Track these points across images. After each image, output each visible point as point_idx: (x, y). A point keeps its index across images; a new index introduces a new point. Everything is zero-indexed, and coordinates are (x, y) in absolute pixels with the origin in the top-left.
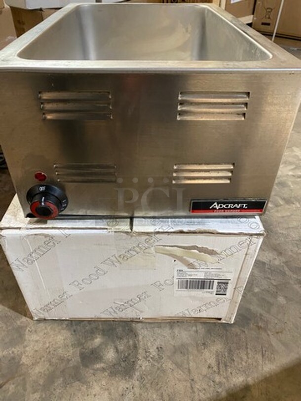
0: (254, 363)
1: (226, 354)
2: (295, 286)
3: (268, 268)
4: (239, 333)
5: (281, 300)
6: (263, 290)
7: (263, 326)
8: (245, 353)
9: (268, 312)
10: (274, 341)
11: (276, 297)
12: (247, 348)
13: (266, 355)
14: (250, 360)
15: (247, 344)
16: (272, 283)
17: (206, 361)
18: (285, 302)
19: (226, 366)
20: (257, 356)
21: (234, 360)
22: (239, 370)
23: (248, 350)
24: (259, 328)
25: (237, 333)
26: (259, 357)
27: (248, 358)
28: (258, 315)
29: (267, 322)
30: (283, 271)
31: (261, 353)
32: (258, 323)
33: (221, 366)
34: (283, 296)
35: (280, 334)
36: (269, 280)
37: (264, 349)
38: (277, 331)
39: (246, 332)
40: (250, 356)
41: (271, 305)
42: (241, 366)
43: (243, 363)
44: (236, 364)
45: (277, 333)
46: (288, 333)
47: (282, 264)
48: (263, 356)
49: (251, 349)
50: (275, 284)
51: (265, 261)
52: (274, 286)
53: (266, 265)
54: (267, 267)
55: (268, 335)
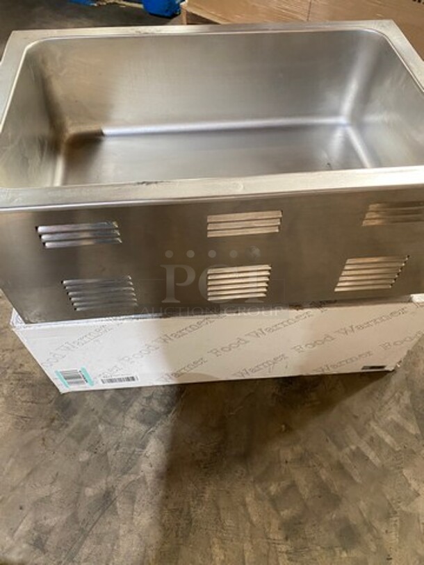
0: (16, 407)
1: (30, 382)
2: (104, 481)
3: (134, 451)
4: (49, 397)
5: (84, 456)
6: (100, 435)
7: (53, 424)
8: (28, 400)
9: (70, 435)
10: (35, 433)
11: (88, 449)
12: (32, 402)
13: (22, 421)
14: (20, 403)
15: (36, 403)
16: (110, 449)
17: (27, 363)
18: (81, 460)
19: (19, 380)
20: (23, 411)
21: (23, 387)
22: (13, 391)
23: (30, 404)
24: (53, 420)
25: (50, 395)
26: (22, 413)
27: (23, 402)
28: (68, 422)
29: (57, 430)
30: (130, 472)
31: (26, 416)
32: (58, 420)
33: (20, 376)
34: (89, 460)
35: (41, 442)
36: (115, 446)
37: (29, 420)
38: (46, 440)
39: (49, 405)
40: (24, 404)
41: (79, 441)
42: (17, 393)
43: (19, 396)
44: (20, 389)
45: (44, 439)
46: (41, 452)
47: (142, 474)
48: (22, 417)
49: (30, 406)
50: (109, 454)
51: (147, 450)
52: (106, 453)
53: (140, 450)
54: (137, 449)
55: (42, 428)
